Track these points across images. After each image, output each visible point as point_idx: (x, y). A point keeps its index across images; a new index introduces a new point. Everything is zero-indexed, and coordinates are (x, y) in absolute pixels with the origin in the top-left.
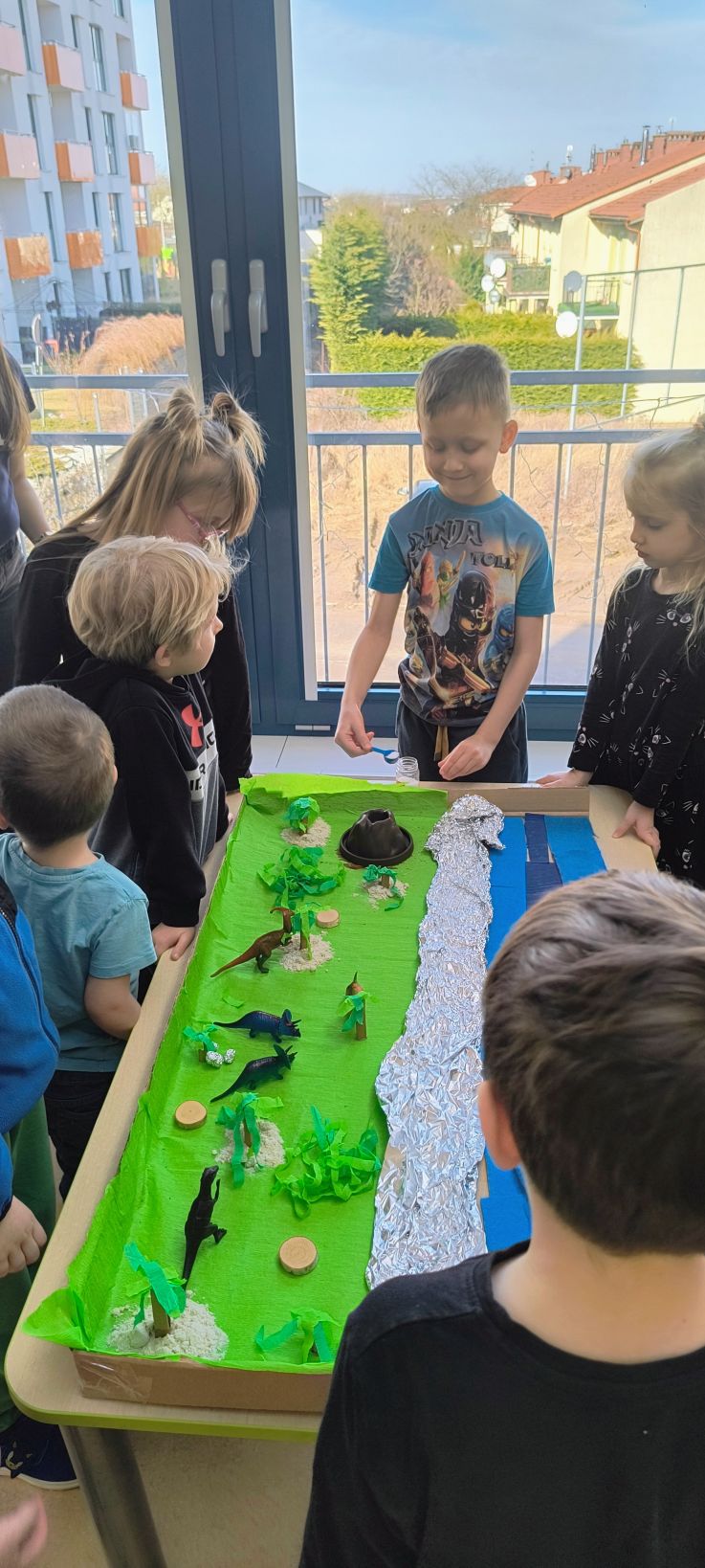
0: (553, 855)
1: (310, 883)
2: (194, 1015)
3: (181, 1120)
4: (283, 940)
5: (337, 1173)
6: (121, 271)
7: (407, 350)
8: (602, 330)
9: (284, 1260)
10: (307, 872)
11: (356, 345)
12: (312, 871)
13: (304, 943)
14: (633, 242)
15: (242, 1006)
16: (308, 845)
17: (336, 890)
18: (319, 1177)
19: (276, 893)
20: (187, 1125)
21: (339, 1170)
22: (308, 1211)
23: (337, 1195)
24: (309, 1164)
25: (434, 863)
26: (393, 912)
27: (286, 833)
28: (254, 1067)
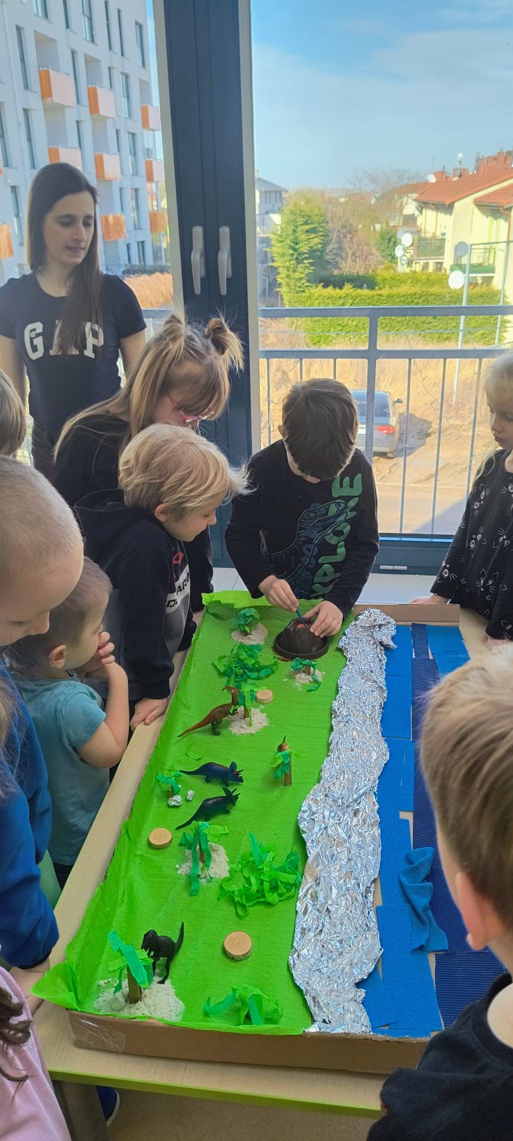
0: (432, 654)
1: (252, 670)
2: (165, 765)
3: (152, 841)
4: (231, 711)
5: (268, 884)
6: (138, 243)
7: (340, 298)
8: (482, 284)
9: (227, 948)
10: (250, 662)
11: (304, 294)
12: (253, 661)
13: (246, 714)
14: (506, 221)
15: (200, 759)
16: (251, 643)
17: (271, 675)
18: (255, 887)
19: (227, 677)
20: (157, 846)
21: (270, 882)
22: (246, 912)
23: (268, 901)
24: (247, 876)
25: (344, 658)
26: (313, 693)
27: (235, 634)
28: (208, 804)
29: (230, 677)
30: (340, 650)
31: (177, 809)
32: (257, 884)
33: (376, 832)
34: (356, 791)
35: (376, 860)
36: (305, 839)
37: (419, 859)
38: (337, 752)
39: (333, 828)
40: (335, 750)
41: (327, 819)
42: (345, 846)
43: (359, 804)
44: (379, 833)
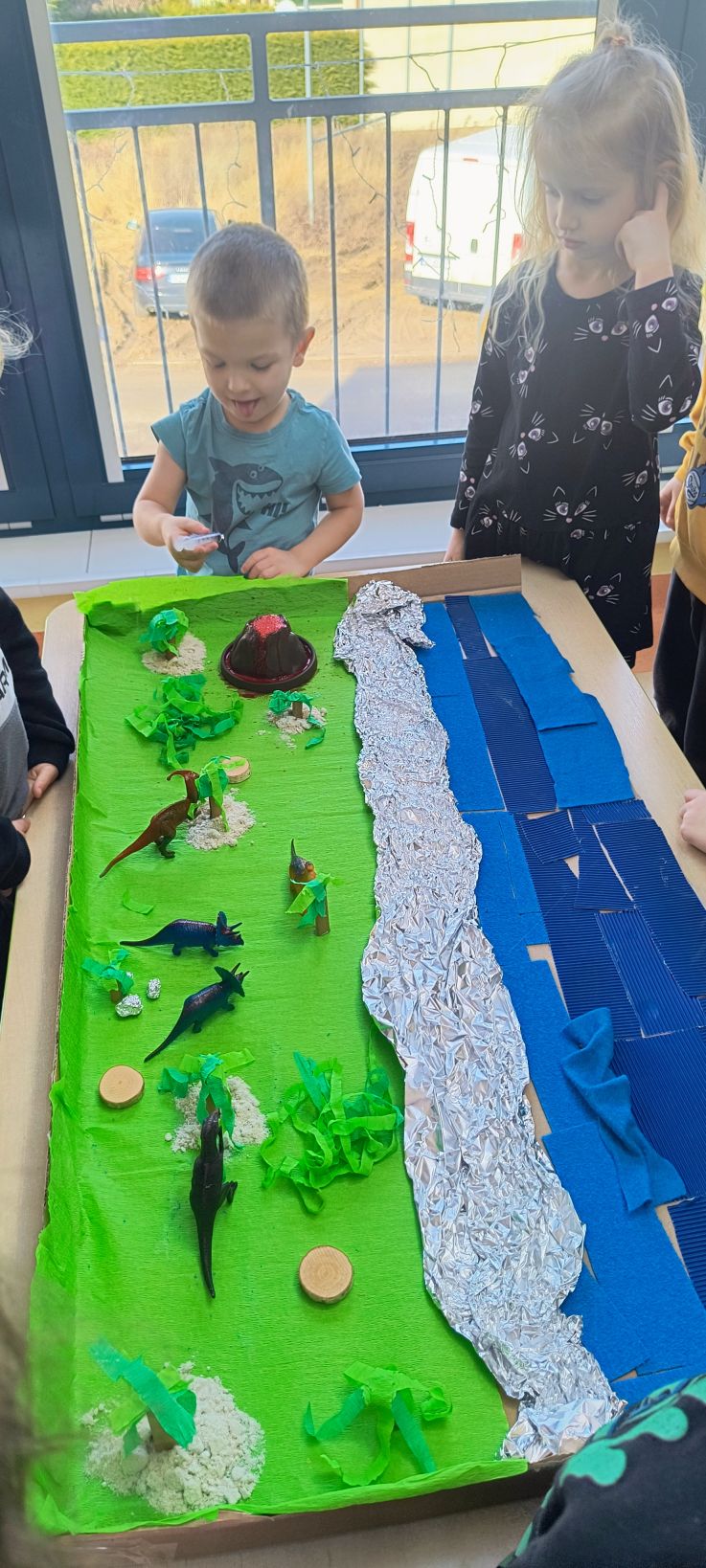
0: (493, 647)
1: (199, 724)
2: (89, 937)
3: (109, 1097)
4: (189, 812)
5: (349, 1141)
9: (308, 1288)
10: (193, 710)
13: (215, 811)
15: (151, 911)
16: (181, 672)
17: (235, 729)
18: (328, 1155)
19: (158, 744)
20: (120, 1104)
21: (351, 1135)
22: (321, 1202)
23: (356, 1172)
24: (305, 1131)
25: (350, 677)
26: (316, 749)
27: (148, 659)
28: (196, 1003)
29: (165, 744)
30: (340, 663)
31: (135, 1020)
32: (330, 1146)
33: (501, 995)
34: (446, 925)
35: (516, 1047)
36: (392, 1040)
37: (591, 1036)
38: (391, 856)
39: (431, 1006)
40: (387, 852)
41: (412, 988)
42: (460, 1034)
43: (459, 949)
44: (506, 995)
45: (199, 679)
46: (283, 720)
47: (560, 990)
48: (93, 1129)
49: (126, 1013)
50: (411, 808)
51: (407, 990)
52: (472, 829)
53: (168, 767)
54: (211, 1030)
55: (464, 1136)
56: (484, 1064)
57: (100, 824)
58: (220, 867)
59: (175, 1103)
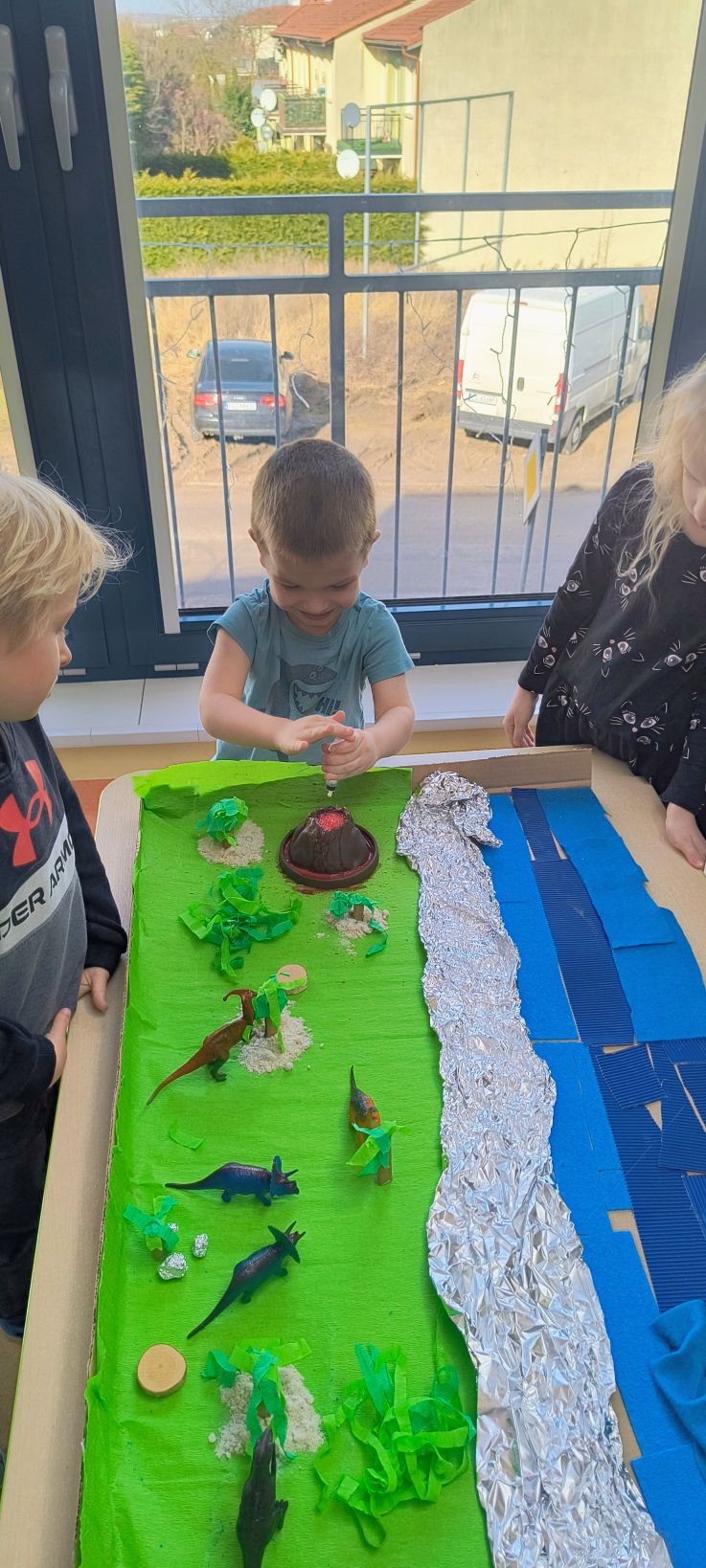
0: (563, 848)
1: (256, 926)
2: (133, 1177)
3: (148, 1384)
8: (384, 170)
10: (250, 909)
12: (257, 908)
14: (412, 71)
15: (200, 1145)
16: (239, 862)
17: (292, 931)
19: (211, 946)
20: (159, 1393)
21: (417, 1452)
22: (382, 1535)
23: (422, 1498)
24: (365, 1441)
25: (414, 874)
26: (378, 958)
27: (204, 847)
28: (248, 1272)
29: (220, 946)
30: (404, 859)
31: (178, 1283)
32: (394, 1466)
33: (579, 1273)
34: (518, 1180)
35: (598, 1342)
36: (463, 1332)
37: (684, 1337)
38: (459, 1093)
39: (505, 1286)
40: (454, 1088)
41: (482, 1260)
42: (537, 1324)
43: (534, 1213)
44: (586, 1274)
45: (257, 873)
46: (343, 922)
47: (647, 1270)
48: (128, 1422)
49: (169, 1276)
50: (480, 1036)
51: (477, 1261)
52: (545, 1064)
53: (222, 974)
54: (260, 1299)
55: (543, 1455)
56: (565, 1363)
57: (150, 1038)
58: (275, 1096)
59: (219, 1393)
